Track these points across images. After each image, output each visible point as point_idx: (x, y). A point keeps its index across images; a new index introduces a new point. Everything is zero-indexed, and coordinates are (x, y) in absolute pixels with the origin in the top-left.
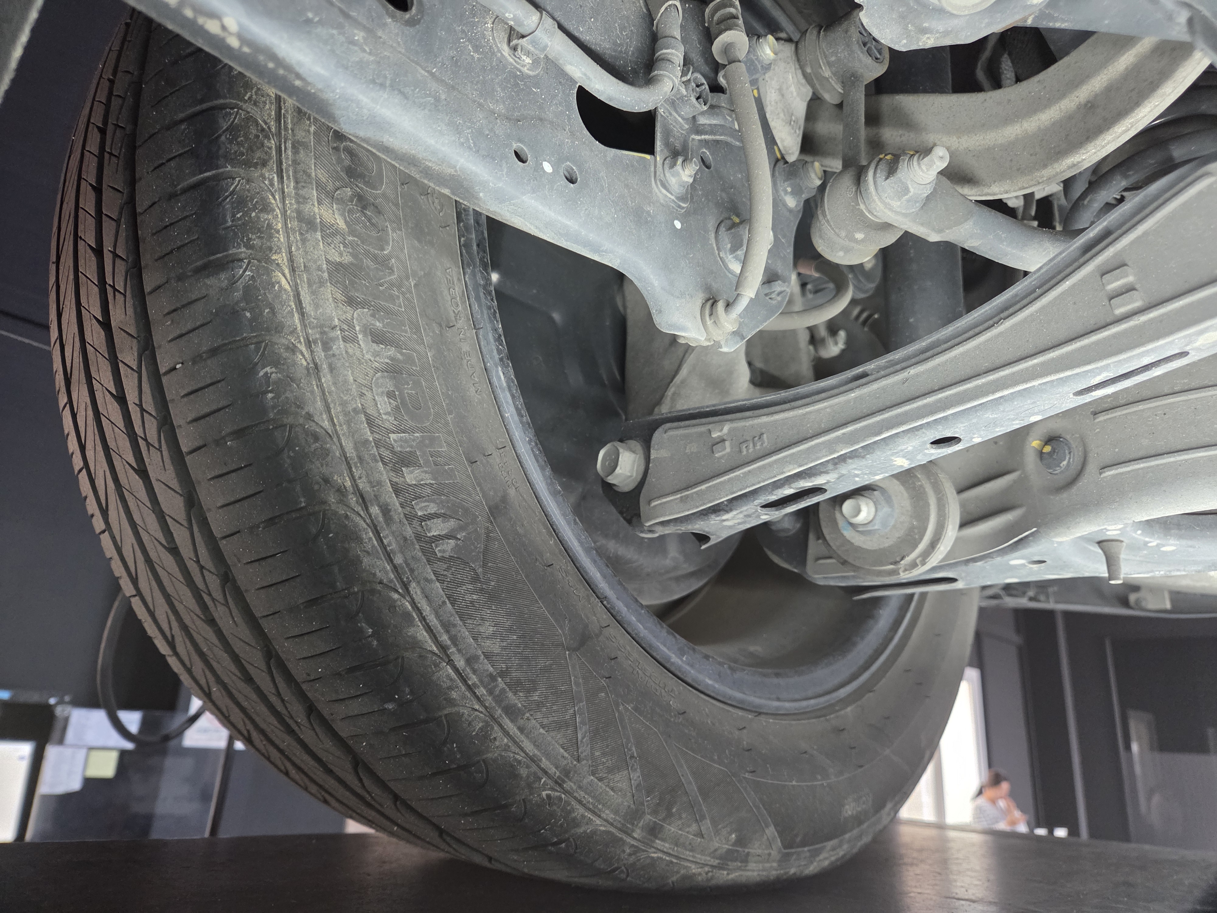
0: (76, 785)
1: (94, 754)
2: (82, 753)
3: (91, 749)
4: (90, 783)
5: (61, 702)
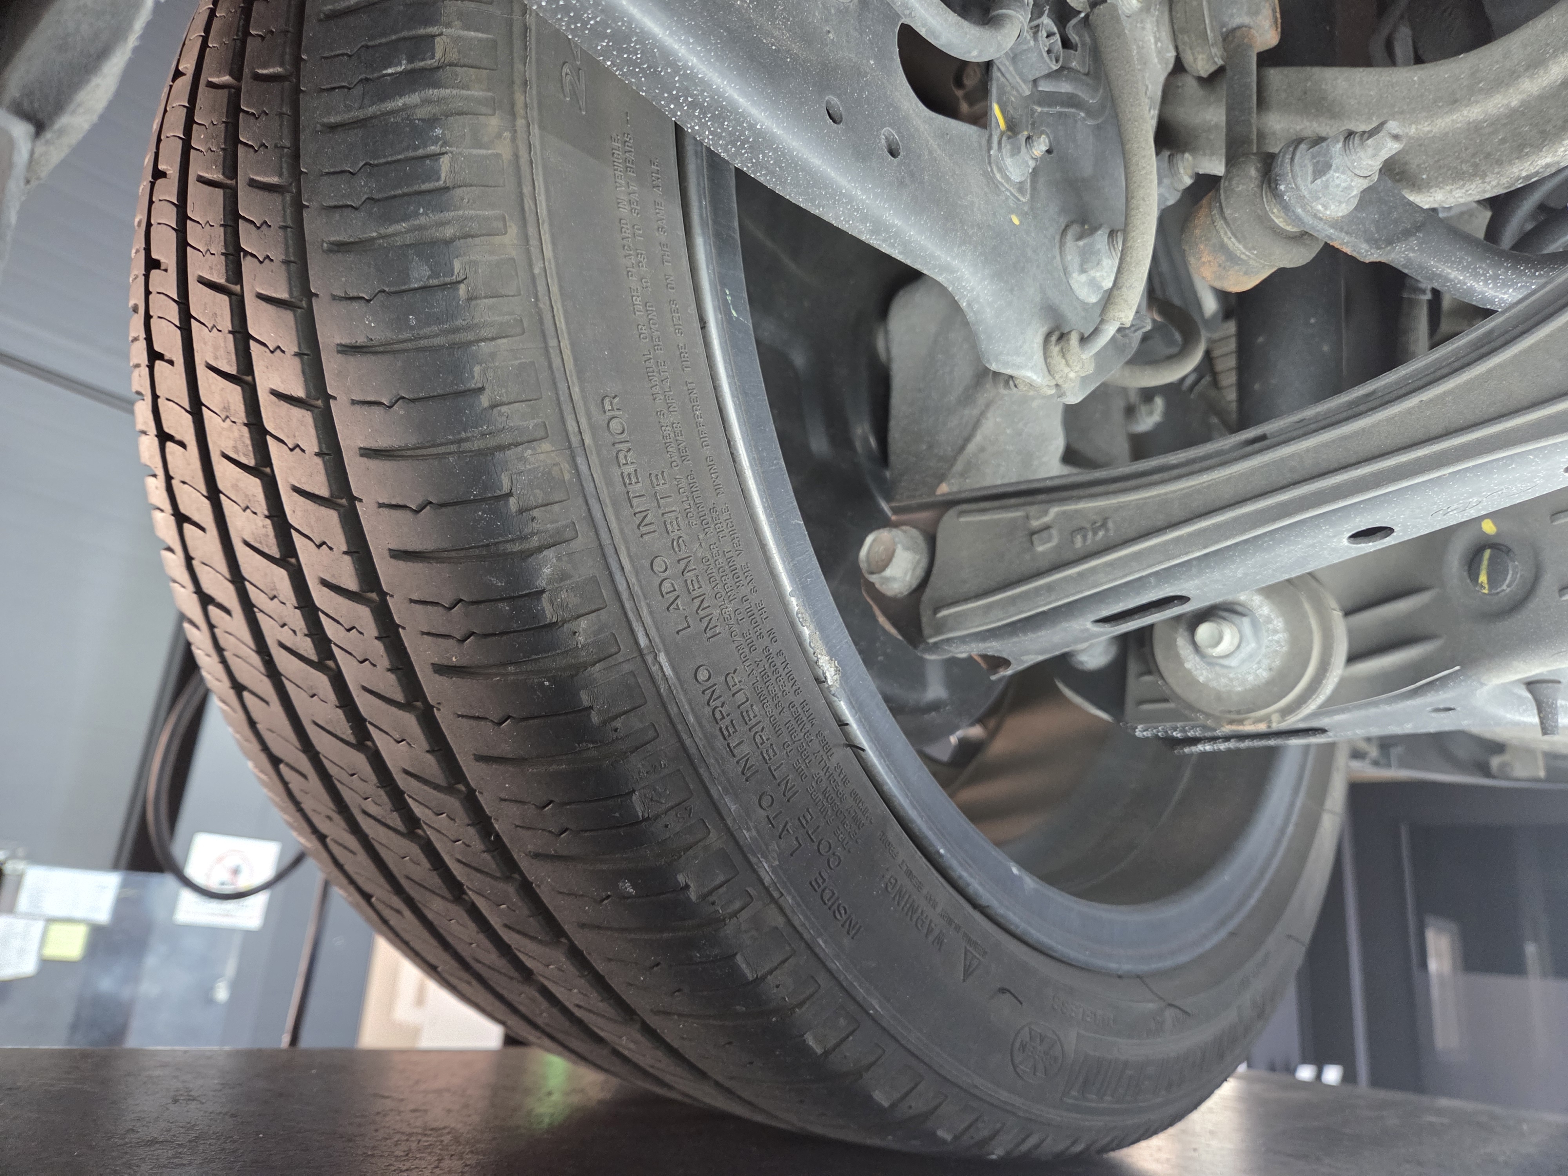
0: (27, 966)
1: (55, 928)
2: (40, 925)
3: (51, 921)
4: (48, 965)
5: (13, 856)
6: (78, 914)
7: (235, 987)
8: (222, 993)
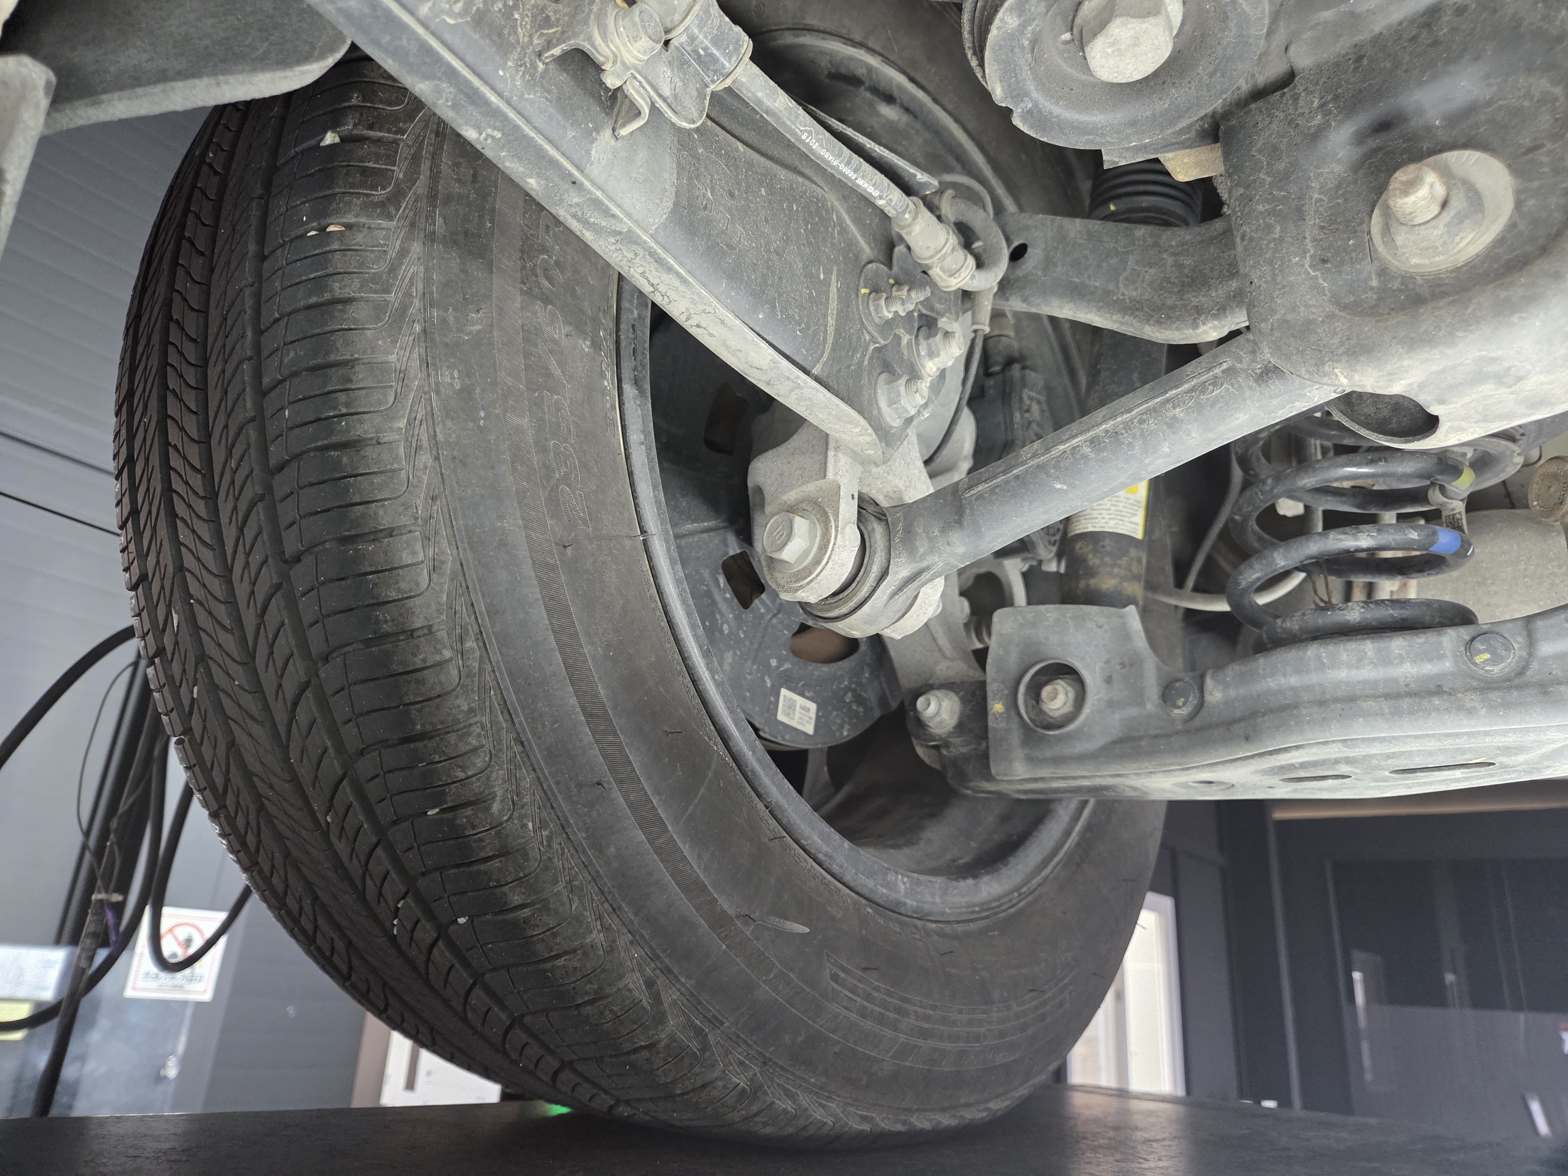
6: (21, 993)
7: (185, 1063)
8: (172, 1071)
